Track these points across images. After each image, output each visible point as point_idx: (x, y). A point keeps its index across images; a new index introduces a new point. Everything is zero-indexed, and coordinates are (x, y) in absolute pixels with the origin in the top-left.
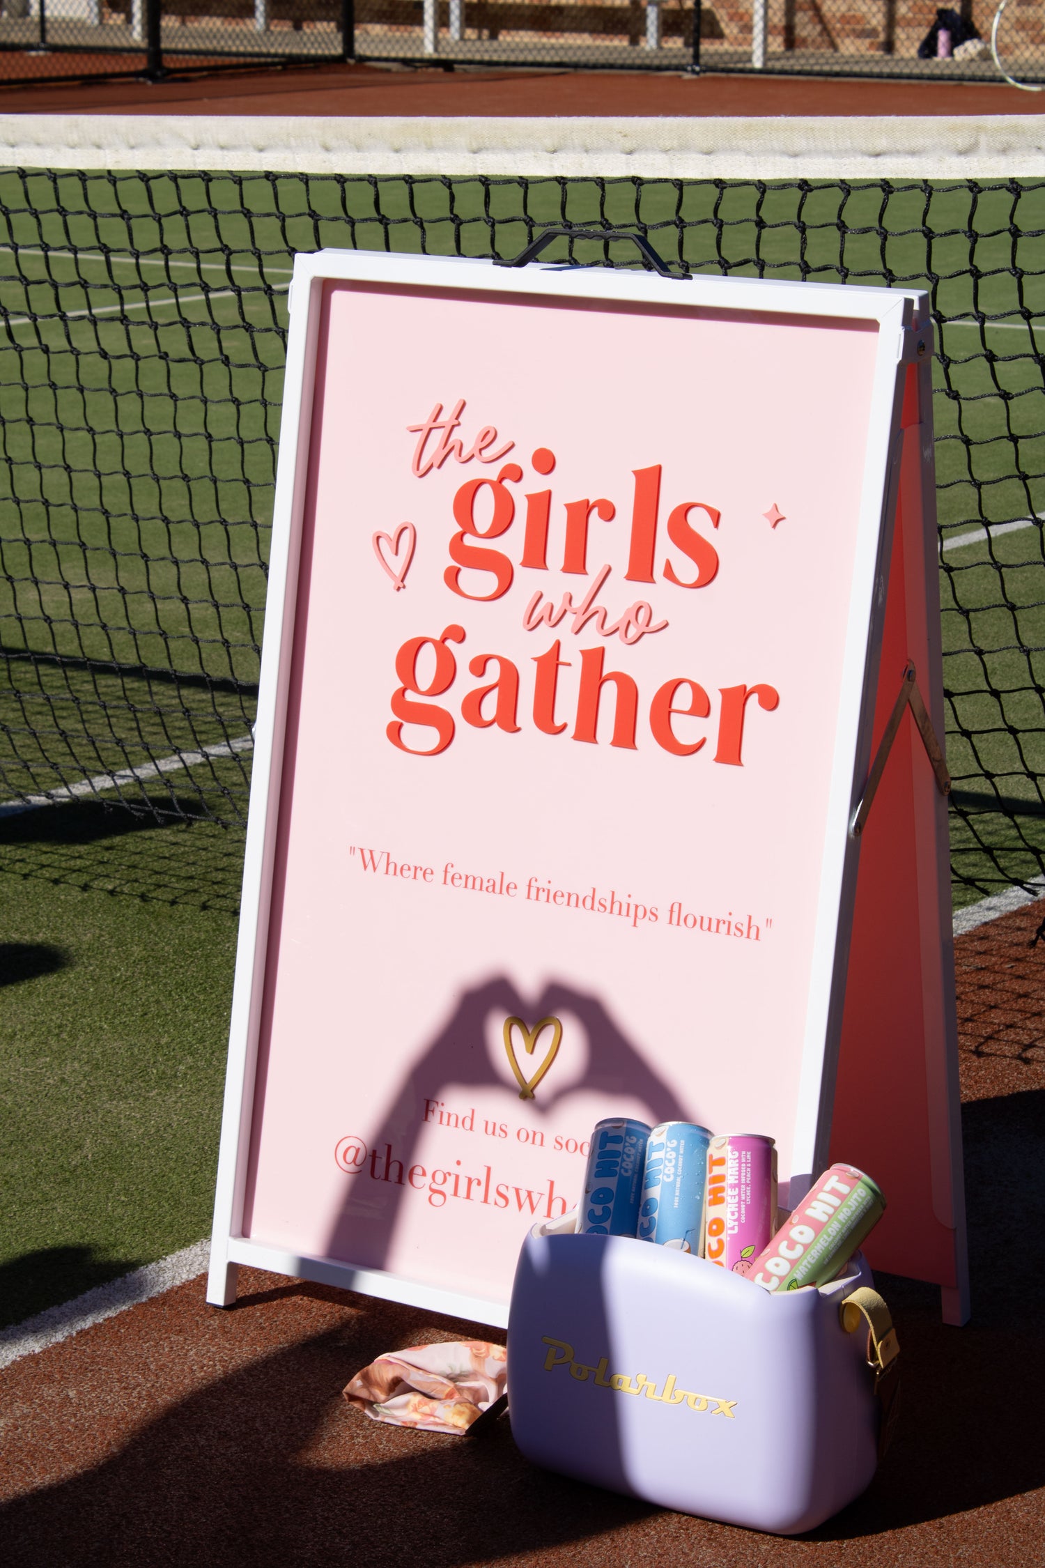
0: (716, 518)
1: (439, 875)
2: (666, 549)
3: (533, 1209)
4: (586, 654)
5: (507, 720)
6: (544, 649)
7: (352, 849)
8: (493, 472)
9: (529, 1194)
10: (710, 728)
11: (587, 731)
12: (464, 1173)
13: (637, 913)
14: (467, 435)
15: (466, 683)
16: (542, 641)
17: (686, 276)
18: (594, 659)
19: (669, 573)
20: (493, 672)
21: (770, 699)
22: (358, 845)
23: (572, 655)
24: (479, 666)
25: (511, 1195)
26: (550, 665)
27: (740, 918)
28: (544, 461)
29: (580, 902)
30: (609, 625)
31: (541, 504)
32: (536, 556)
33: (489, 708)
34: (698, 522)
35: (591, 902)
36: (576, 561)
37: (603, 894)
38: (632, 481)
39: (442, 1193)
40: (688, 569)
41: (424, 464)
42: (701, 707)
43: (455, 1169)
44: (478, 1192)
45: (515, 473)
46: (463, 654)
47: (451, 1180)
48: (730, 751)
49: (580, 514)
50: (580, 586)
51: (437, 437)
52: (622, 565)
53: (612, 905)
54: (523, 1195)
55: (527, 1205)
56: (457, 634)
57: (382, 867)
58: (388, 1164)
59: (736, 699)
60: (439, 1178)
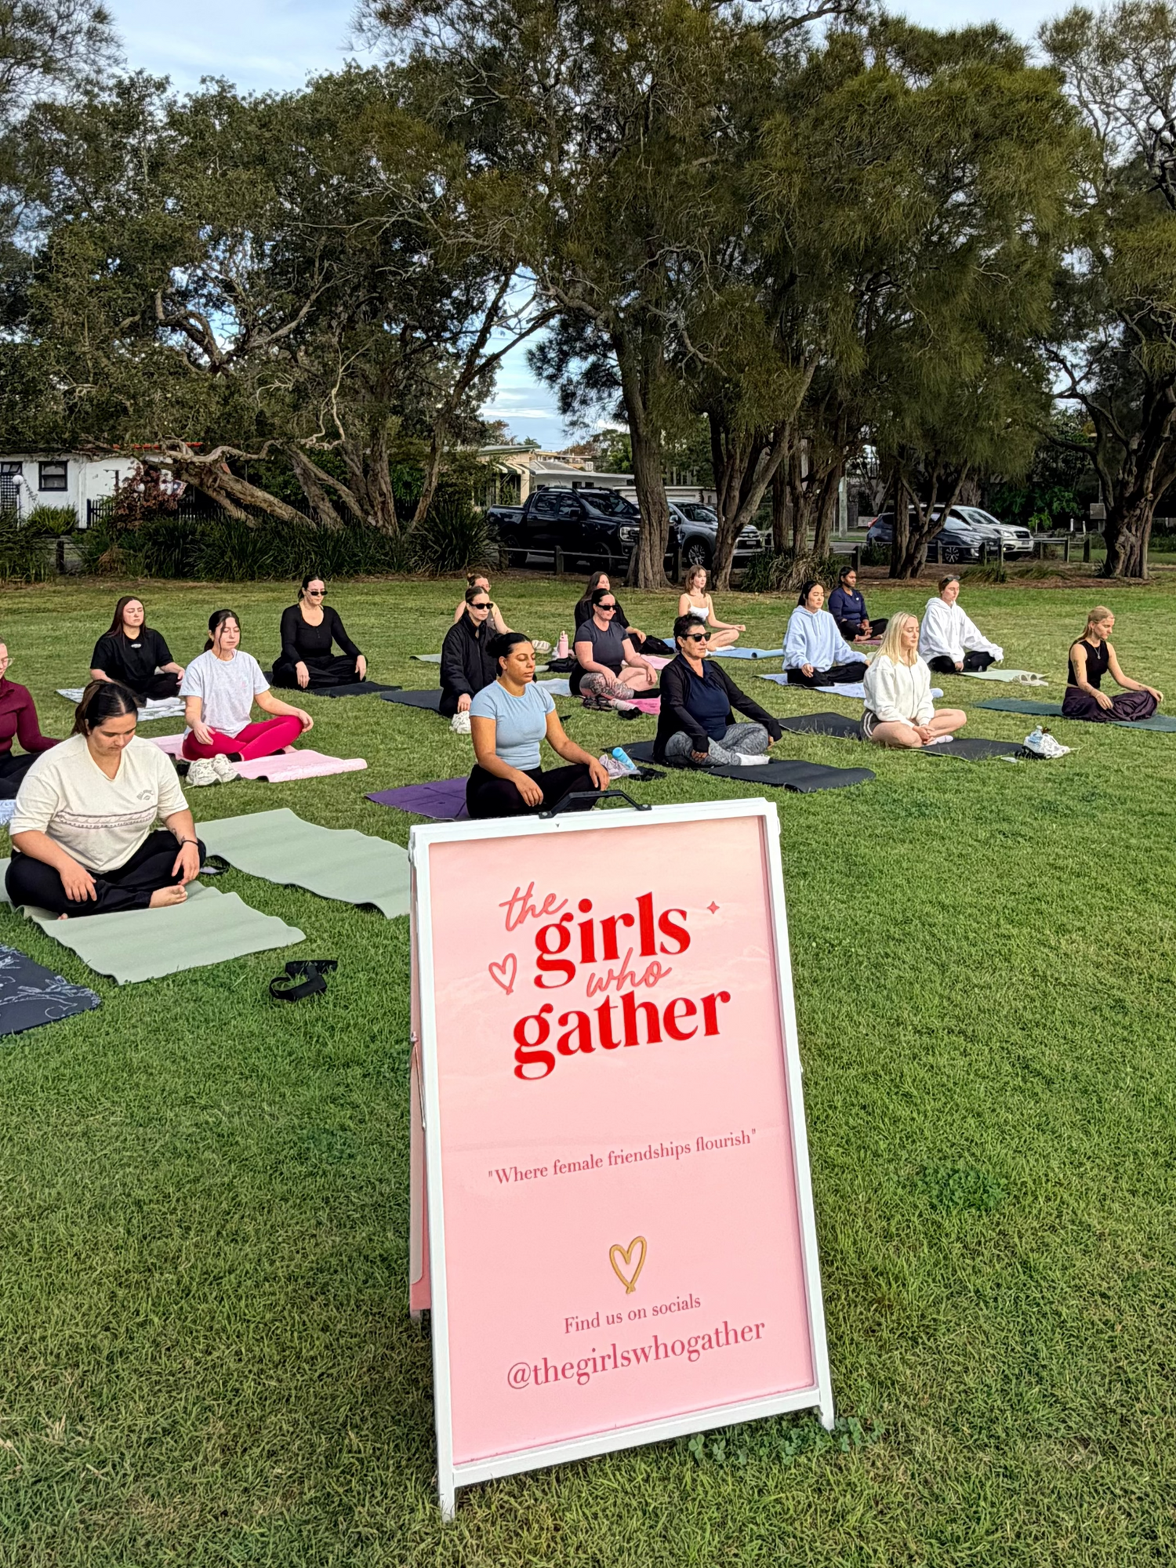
0: (683, 914)
1: (551, 1170)
2: (660, 937)
3: (646, 1358)
4: (624, 998)
5: (586, 1046)
6: (600, 1003)
7: (490, 1173)
8: (556, 919)
9: (643, 1350)
10: (699, 1019)
11: (631, 1039)
12: (597, 1355)
13: (676, 1152)
14: (537, 901)
15: (556, 1032)
16: (599, 999)
17: (649, 808)
18: (628, 1000)
19: (664, 950)
20: (573, 1021)
21: (725, 997)
22: (493, 1170)
23: (617, 1003)
24: (563, 1020)
25: (632, 1356)
26: (604, 1011)
27: (738, 1134)
28: (585, 906)
29: (643, 1156)
30: (637, 980)
31: (587, 928)
32: (588, 956)
33: (574, 1042)
34: (675, 919)
35: (650, 1154)
36: (611, 952)
37: (656, 1147)
38: (636, 904)
39: (586, 1374)
40: (673, 944)
41: (512, 923)
42: (691, 1009)
43: (592, 1355)
44: (609, 1363)
45: (568, 917)
46: (552, 1019)
47: (591, 1363)
48: (712, 1028)
49: (609, 925)
50: (615, 965)
51: (518, 906)
52: (638, 949)
53: (663, 1152)
54: (639, 1352)
55: (642, 1358)
56: (548, 1008)
57: (512, 1177)
58: (547, 1370)
59: (709, 1002)
60: (583, 1365)
